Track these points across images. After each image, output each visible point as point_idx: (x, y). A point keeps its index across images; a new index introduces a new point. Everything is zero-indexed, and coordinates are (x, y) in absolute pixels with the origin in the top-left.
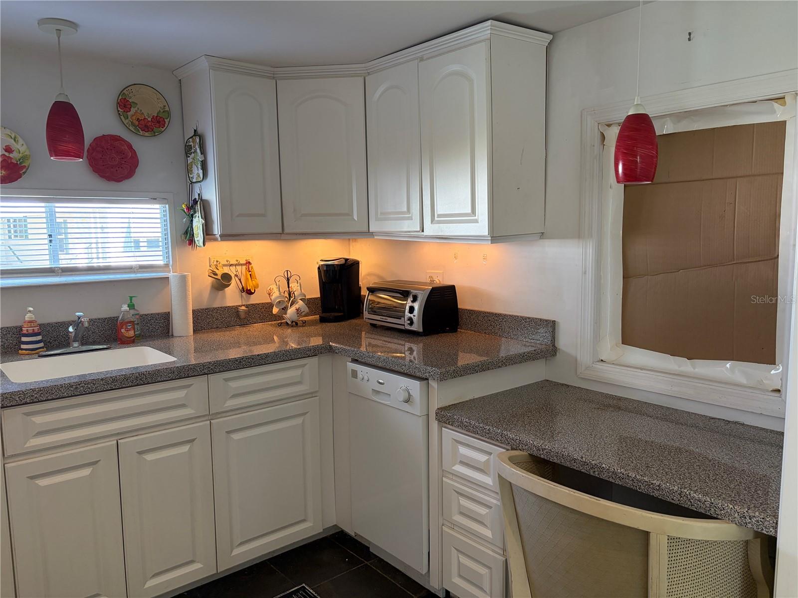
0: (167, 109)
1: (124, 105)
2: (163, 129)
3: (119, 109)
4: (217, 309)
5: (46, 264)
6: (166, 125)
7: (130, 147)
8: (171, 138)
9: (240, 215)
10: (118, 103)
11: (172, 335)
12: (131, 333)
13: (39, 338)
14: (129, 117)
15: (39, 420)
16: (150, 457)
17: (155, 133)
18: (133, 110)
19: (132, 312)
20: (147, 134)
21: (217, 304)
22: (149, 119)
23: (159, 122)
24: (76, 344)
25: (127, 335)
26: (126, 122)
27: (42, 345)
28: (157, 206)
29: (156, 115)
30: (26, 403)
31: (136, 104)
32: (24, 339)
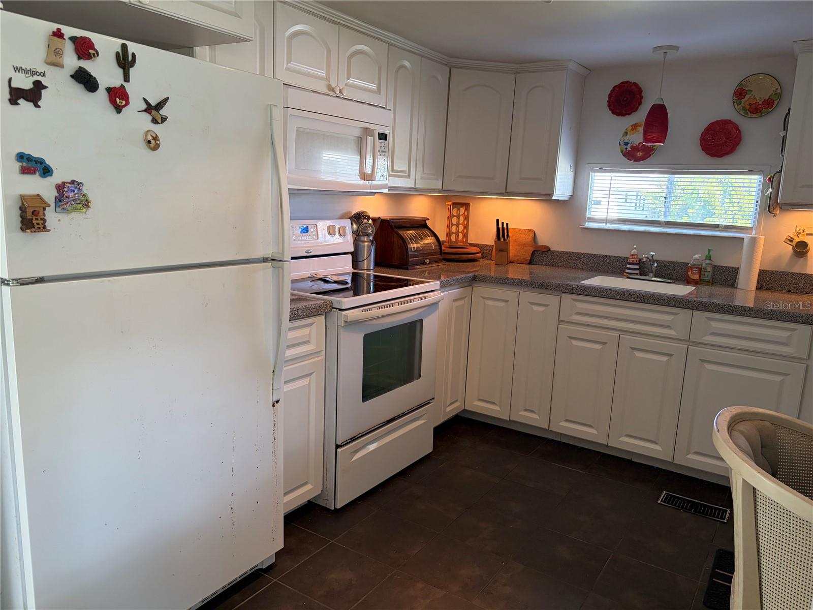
0: (779, 91)
1: (740, 93)
2: (770, 110)
3: (734, 98)
4: (793, 274)
5: (662, 219)
6: (774, 106)
7: (737, 128)
8: (776, 117)
9: (803, 186)
10: (734, 93)
11: (737, 287)
12: (696, 277)
13: (637, 267)
14: (743, 103)
15: (580, 305)
16: (638, 354)
17: (762, 114)
18: (747, 97)
19: (708, 261)
20: (754, 116)
21: (796, 270)
22: (761, 103)
23: (769, 104)
24: (651, 275)
25: (692, 277)
26: (737, 108)
27: (637, 272)
28: (756, 177)
29: (767, 98)
30: (572, 293)
31: (752, 91)
32: (628, 266)
